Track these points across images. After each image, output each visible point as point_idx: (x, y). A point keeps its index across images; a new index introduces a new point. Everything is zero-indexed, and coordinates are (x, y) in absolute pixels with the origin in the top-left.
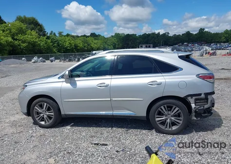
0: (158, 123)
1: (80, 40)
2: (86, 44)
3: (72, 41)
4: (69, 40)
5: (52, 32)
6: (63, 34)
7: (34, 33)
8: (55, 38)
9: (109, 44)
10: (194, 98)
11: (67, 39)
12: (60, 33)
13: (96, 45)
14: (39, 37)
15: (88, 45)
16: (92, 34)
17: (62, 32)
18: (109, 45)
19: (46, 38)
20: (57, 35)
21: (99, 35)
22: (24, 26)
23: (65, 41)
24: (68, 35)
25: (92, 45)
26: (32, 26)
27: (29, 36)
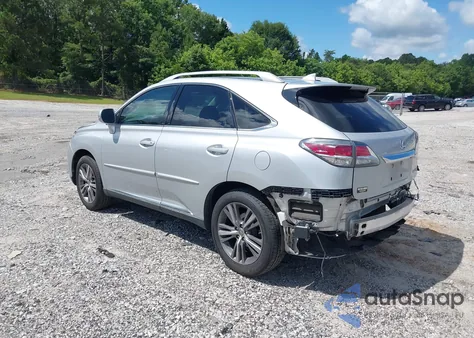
0: (222, 240)
1: (369, 68)
2: (380, 79)
3: (351, 71)
4: (344, 68)
5: (313, 51)
6: (333, 56)
7: (276, 53)
8: (314, 64)
9: (441, 79)
10: (288, 197)
11: (341, 65)
12: (329, 55)
13: (404, 81)
14: (285, 62)
15: (386, 80)
16: (404, 55)
17: (332, 53)
18: (439, 82)
19: (297, 65)
20: (322, 58)
21: (422, 59)
22: (260, 40)
23: (335, 71)
24: (345, 58)
25: (395, 81)
26: (277, 40)
27: (266, 60)
